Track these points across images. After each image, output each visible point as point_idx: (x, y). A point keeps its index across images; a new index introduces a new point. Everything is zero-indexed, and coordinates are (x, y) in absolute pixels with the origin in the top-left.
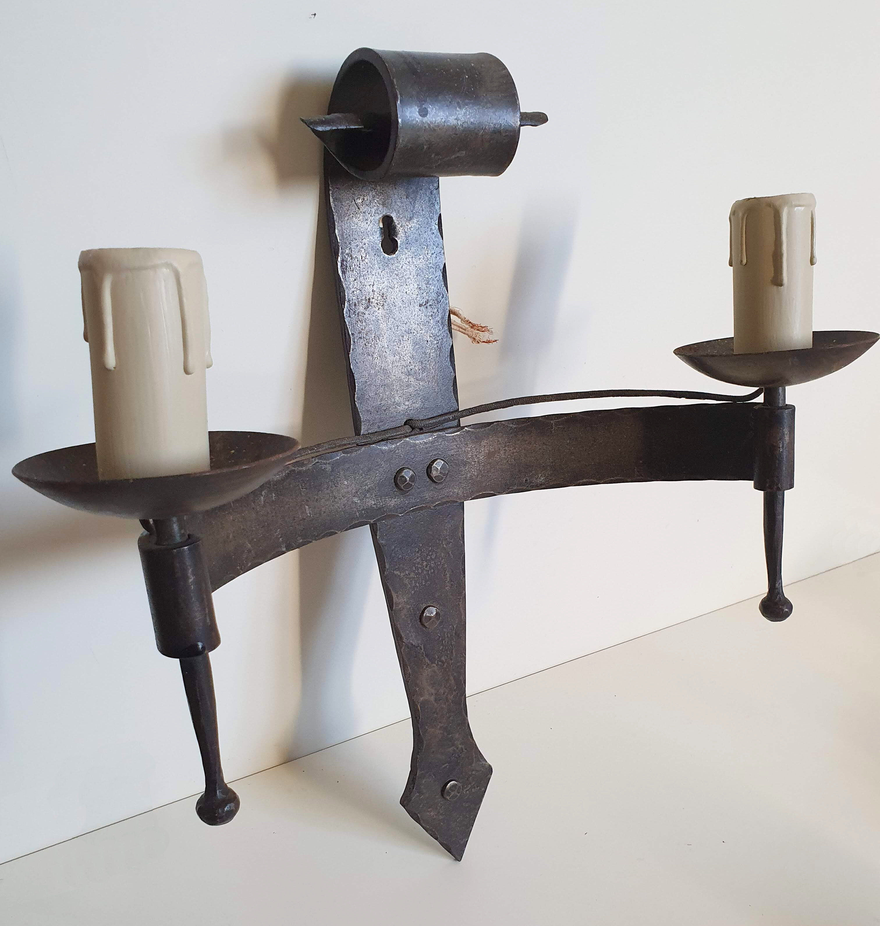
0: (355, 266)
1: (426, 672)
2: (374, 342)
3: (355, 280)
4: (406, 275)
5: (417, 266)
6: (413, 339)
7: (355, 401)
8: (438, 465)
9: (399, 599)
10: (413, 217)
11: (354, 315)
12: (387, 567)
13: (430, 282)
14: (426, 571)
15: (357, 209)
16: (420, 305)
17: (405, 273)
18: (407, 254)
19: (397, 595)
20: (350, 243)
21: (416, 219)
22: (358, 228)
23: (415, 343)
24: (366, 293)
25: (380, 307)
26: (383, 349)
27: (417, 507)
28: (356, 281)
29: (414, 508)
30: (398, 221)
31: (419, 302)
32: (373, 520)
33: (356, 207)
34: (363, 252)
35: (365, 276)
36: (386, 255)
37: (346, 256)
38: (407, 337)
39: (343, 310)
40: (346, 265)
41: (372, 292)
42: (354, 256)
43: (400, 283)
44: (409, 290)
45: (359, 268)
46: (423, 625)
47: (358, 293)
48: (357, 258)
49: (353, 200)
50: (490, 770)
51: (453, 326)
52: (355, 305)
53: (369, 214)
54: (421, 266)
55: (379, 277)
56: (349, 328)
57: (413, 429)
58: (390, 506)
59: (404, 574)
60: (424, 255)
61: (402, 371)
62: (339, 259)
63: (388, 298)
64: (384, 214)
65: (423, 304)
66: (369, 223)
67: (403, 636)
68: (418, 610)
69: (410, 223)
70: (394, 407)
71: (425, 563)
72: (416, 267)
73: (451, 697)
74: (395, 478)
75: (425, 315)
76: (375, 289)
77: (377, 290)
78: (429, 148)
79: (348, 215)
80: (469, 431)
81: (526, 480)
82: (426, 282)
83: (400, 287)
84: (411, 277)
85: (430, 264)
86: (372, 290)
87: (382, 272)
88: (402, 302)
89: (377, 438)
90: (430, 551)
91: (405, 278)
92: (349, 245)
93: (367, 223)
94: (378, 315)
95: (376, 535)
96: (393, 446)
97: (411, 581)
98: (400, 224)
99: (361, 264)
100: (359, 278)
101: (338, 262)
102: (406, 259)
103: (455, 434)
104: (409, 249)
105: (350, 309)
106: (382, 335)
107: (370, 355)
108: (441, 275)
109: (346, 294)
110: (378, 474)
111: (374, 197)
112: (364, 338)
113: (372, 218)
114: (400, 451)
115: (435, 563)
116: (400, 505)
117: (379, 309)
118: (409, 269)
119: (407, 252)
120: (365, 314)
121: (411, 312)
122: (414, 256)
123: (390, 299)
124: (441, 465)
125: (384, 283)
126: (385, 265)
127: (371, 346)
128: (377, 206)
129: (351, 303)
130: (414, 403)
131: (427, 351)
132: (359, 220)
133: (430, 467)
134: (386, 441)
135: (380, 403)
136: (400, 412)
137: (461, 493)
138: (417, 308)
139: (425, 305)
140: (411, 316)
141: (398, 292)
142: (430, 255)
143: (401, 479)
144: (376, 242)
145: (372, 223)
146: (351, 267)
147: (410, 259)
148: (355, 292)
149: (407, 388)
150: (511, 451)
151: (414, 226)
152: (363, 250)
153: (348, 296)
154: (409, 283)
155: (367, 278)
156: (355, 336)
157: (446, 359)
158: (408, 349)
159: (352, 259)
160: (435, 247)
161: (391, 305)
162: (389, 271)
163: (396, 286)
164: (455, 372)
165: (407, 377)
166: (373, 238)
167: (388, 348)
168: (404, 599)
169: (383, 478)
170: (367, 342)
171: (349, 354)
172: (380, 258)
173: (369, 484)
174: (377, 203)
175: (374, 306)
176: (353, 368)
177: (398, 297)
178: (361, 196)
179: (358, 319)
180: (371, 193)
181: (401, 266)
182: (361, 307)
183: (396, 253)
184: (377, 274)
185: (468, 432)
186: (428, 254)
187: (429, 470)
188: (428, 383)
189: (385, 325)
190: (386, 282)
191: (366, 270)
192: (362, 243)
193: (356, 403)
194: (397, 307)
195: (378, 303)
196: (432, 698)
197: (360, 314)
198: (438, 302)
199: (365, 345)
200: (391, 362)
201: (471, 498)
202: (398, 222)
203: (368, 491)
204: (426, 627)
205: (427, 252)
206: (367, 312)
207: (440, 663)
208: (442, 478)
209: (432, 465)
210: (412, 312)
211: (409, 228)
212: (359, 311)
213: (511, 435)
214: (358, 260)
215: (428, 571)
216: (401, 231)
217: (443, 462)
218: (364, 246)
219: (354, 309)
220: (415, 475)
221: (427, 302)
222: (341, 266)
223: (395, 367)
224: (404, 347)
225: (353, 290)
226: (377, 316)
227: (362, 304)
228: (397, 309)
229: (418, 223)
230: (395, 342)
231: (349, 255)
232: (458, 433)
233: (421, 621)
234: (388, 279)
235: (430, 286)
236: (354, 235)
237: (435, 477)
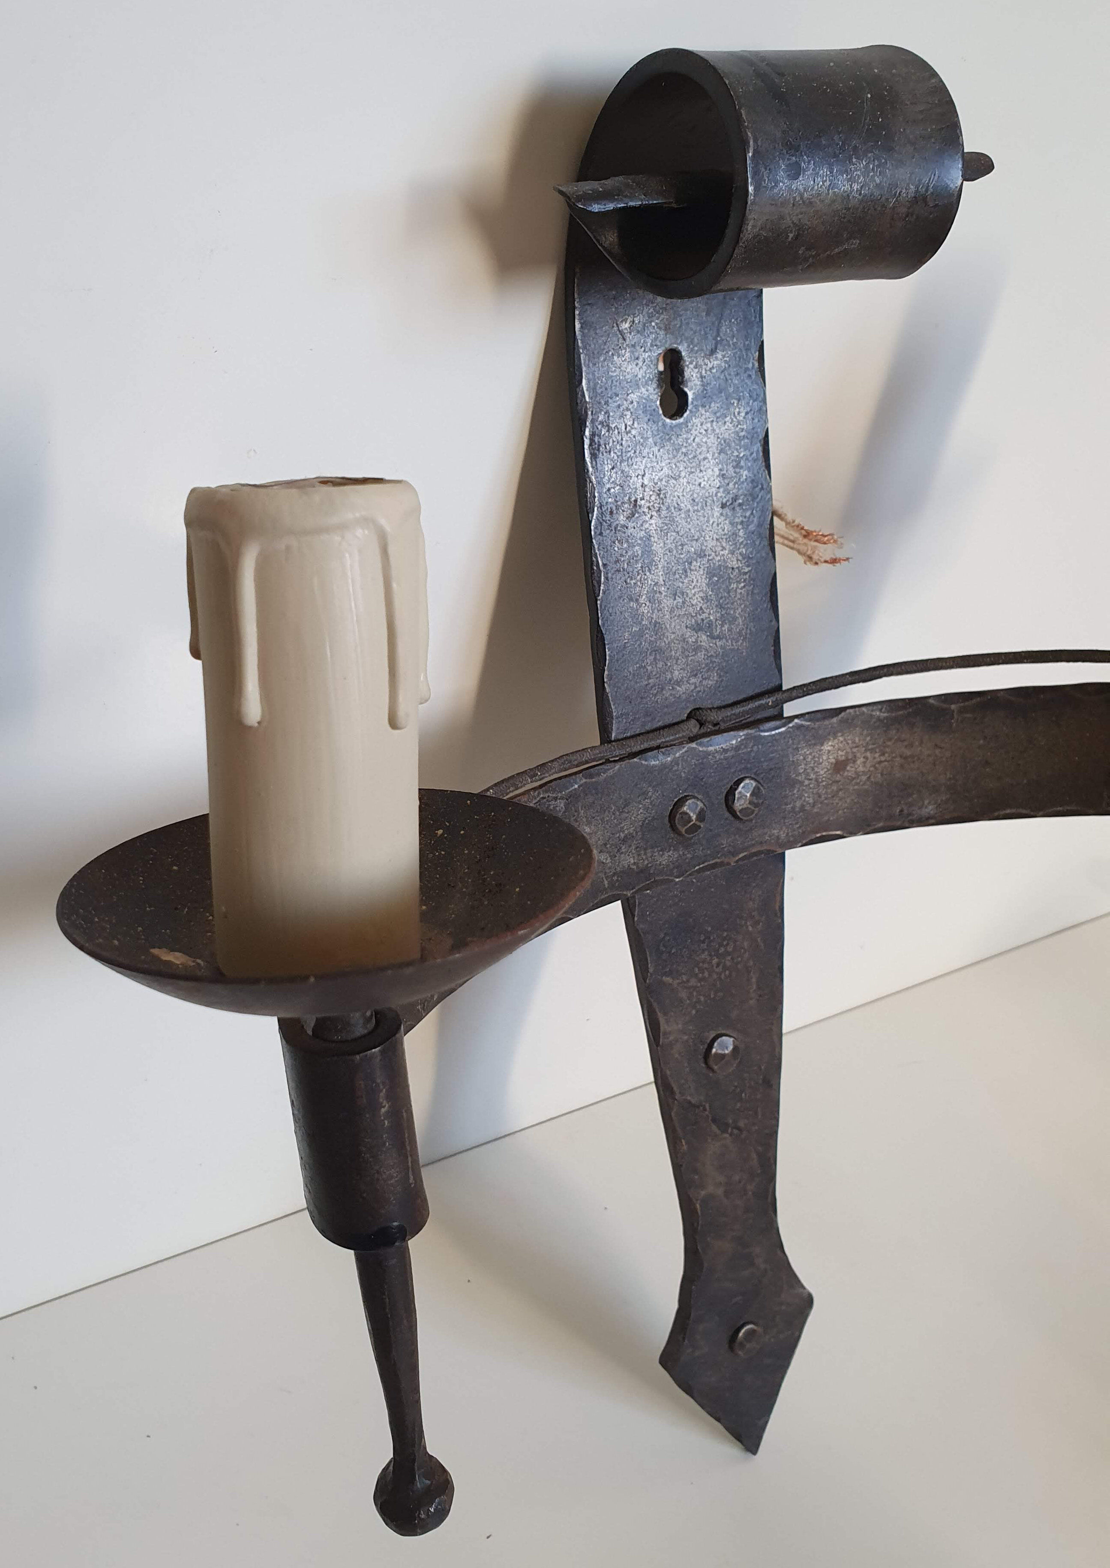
0: (615, 443)
1: (713, 1148)
2: (640, 576)
3: (613, 468)
4: (700, 453)
5: (720, 436)
6: (708, 567)
7: (604, 682)
8: (745, 790)
9: (670, 1027)
10: (716, 348)
11: (608, 531)
12: (651, 970)
13: (742, 463)
14: (717, 973)
15: (621, 341)
16: (723, 506)
17: (699, 451)
18: (704, 416)
19: (666, 1019)
20: (607, 403)
21: (720, 352)
22: (621, 374)
23: (710, 573)
24: (630, 490)
25: (654, 513)
26: (655, 588)
27: (706, 864)
28: (615, 470)
29: (701, 866)
30: (690, 357)
31: (721, 499)
32: (632, 892)
33: (620, 336)
34: (628, 417)
35: (630, 460)
36: (668, 421)
37: (599, 427)
38: (699, 564)
39: (590, 522)
40: (599, 442)
41: (641, 488)
42: (613, 426)
43: (689, 469)
44: (704, 480)
45: (621, 447)
46: (709, 1067)
47: (617, 491)
48: (618, 429)
49: (615, 325)
50: (809, 1301)
51: (776, 538)
52: (611, 513)
53: (641, 347)
54: (726, 436)
55: (654, 459)
56: (600, 554)
57: (701, 724)
58: (660, 865)
59: (678, 981)
60: (732, 417)
61: (688, 624)
62: (587, 433)
63: (668, 496)
64: (667, 346)
65: (728, 504)
66: (640, 363)
67: (675, 1089)
68: (702, 1043)
69: (711, 360)
70: (671, 688)
71: (715, 961)
72: (718, 438)
73: (750, 1187)
74: (672, 816)
75: (730, 523)
76: (646, 482)
77: (650, 484)
78: (796, 238)
79: (605, 351)
80: (802, 726)
81: (901, 811)
82: (735, 463)
83: (689, 475)
84: (709, 456)
85: (742, 431)
86: (641, 484)
87: (659, 450)
88: (692, 502)
89: (642, 746)
90: (724, 939)
91: (698, 459)
92: (605, 407)
93: (637, 365)
94: (650, 529)
95: (633, 916)
96: (669, 759)
97: (691, 993)
98: (694, 363)
99: (624, 439)
100: (621, 463)
101: (585, 439)
102: (702, 425)
103: (777, 731)
104: (708, 407)
105: (603, 520)
106: (654, 563)
107: (633, 601)
108: (761, 449)
109: (596, 494)
110: (641, 811)
111: (650, 316)
112: (624, 570)
113: (647, 354)
114: (680, 766)
115: (732, 959)
116: (677, 861)
117: (652, 516)
118: (706, 443)
119: (703, 412)
120: (627, 528)
121: (706, 519)
122: (715, 419)
123: (672, 498)
124: (752, 789)
125: (662, 470)
126: (665, 438)
127: (635, 584)
128: (656, 332)
129: (603, 510)
130: (705, 679)
131: (732, 586)
132: (623, 359)
133: (731, 792)
134: (657, 751)
135: (646, 683)
136: (680, 696)
137: (783, 836)
138: (717, 510)
139: (731, 504)
140: (707, 526)
141: (685, 484)
142: (743, 414)
143: (682, 817)
144: (651, 397)
145: (645, 363)
146: (607, 446)
147: (709, 425)
148: (612, 490)
149: (694, 653)
150: (875, 760)
151: (719, 366)
152: (629, 413)
153: (600, 497)
154: (705, 467)
155: (634, 464)
156: (609, 568)
157: (764, 599)
158: (699, 585)
159: (608, 431)
160: (751, 402)
161: (673, 508)
162: (671, 449)
163: (683, 474)
164: (778, 621)
165: (695, 634)
166: (647, 391)
167: (665, 584)
168: (677, 1024)
169: (649, 817)
170: (629, 577)
171: (596, 600)
172: (658, 425)
173: (628, 828)
174: (656, 327)
175: (644, 512)
176: (604, 625)
177: (685, 494)
178: (629, 316)
179: (615, 537)
180: (646, 310)
181: (692, 439)
182: (622, 517)
183: (685, 415)
184: (651, 456)
185: (799, 727)
186: (739, 413)
187: (730, 798)
188: (732, 642)
189: (661, 545)
190: (665, 469)
191: (632, 449)
192: (627, 401)
193: (606, 685)
194: (683, 511)
195: (651, 507)
196: (720, 1191)
197: (619, 528)
198: (754, 499)
199: (626, 582)
200: (669, 610)
201: (800, 844)
202: (689, 360)
203: (624, 841)
204: (713, 1071)
205: (737, 410)
206: (630, 525)
207: (736, 1131)
208: (753, 812)
209: (736, 789)
210: (708, 518)
211: (708, 369)
212: (617, 522)
213: (879, 731)
214: (619, 433)
215: (721, 974)
216: (694, 375)
217: (754, 784)
218: (630, 406)
219: (609, 520)
220: (705, 808)
221: (735, 499)
222: (590, 445)
223: (676, 618)
224: (693, 582)
225: (608, 486)
226: (647, 530)
227: (623, 511)
228: (683, 516)
229: (725, 359)
230: (677, 573)
231: (605, 424)
232: (783, 729)
233: (706, 1063)
234: (669, 463)
235: (742, 471)
236: (613, 388)
237: (740, 811)
